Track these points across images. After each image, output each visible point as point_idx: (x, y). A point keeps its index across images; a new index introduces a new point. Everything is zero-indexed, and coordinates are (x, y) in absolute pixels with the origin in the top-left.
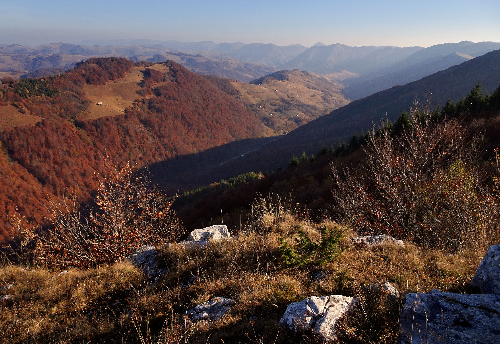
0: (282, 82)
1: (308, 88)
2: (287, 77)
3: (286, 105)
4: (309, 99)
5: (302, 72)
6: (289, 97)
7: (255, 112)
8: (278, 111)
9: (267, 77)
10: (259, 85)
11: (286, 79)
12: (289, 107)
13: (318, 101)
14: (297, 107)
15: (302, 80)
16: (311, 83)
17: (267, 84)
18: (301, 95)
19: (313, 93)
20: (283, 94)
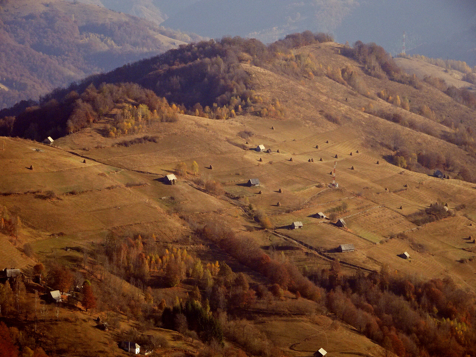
0: (205, 121)
1: (391, 160)
2: (241, 88)
3: (238, 282)
4: (402, 236)
5: (346, 53)
6: (263, 227)
7: (21, 335)
8: (182, 319)
9: (106, 87)
10: (42, 139)
11: (236, 101)
12: (259, 295)
13: (467, 255)
14: (320, 292)
15: (344, 108)
16: (412, 125)
17: (105, 133)
18: (342, 209)
19: (431, 200)
20: (214, 201)
